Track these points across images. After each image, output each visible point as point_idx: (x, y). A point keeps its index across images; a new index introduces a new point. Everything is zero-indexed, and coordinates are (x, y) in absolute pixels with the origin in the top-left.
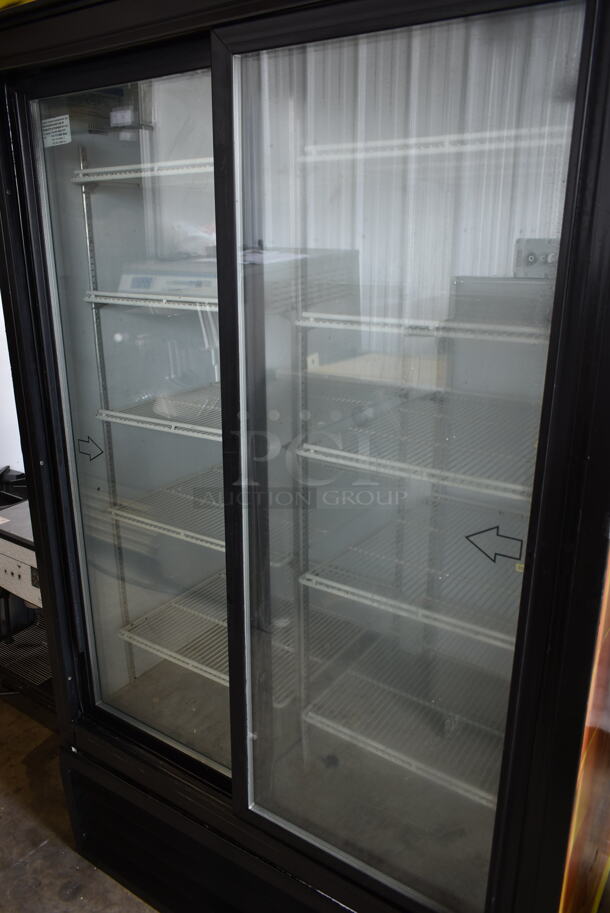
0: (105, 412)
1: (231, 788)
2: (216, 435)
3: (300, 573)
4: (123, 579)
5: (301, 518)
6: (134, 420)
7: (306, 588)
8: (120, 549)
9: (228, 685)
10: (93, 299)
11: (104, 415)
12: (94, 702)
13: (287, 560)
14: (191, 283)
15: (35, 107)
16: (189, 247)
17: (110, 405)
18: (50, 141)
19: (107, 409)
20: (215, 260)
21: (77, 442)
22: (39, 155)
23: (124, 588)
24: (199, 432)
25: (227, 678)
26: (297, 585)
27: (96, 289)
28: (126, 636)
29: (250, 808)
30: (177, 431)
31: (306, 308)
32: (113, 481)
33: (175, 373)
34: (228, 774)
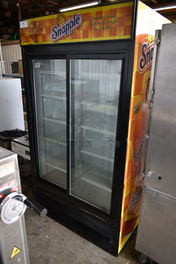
0: (44, 118)
1: (67, 192)
2: (65, 123)
3: (80, 150)
4: (46, 157)
5: (81, 139)
6: (50, 120)
7: (82, 153)
8: (46, 150)
9: (66, 172)
10: (42, 96)
11: (43, 118)
12: (39, 176)
13: (78, 148)
14: (61, 88)
15: (33, 60)
16: (60, 79)
17: (45, 116)
18: (36, 67)
19: (44, 117)
20: (66, 82)
21: (39, 124)
22: (34, 69)
23: (46, 159)
24: (62, 122)
25: (66, 171)
26: (80, 152)
27: (42, 94)
28: (46, 163)
29: (70, 194)
30: (58, 122)
31: (82, 101)
32: (45, 134)
33: (57, 108)
34: (66, 189)
